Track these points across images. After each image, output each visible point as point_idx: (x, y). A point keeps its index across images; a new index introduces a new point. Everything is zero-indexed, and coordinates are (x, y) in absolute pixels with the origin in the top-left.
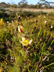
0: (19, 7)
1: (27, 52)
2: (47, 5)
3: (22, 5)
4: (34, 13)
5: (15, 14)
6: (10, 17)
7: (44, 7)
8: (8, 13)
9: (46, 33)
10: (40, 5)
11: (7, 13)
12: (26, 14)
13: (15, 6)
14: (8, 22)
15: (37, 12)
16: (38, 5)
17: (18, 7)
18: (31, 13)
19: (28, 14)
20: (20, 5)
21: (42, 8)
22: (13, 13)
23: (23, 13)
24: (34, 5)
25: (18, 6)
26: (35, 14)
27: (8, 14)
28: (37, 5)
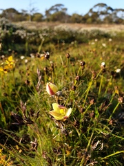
0: (48, 20)
1: (63, 130)
2: (111, 15)
3: (53, 15)
4: (81, 34)
5: (39, 37)
6: (27, 44)
7: (105, 19)
8: (23, 35)
9: (106, 84)
10: (96, 15)
11: (20, 34)
12: (63, 37)
13: (38, 18)
14: (22, 57)
15: (88, 33)
16: (90, 14)
17: (44, 20)
18: (74, 36)
19: (67, 37)
20: (50, 15)
21: (100, 23)
22: (34, 35)
23: (56, 34)
24: (80, 16)
25: (45, 17)
26: (82, 37)
27: (22, 37)
28: (87, 14)
